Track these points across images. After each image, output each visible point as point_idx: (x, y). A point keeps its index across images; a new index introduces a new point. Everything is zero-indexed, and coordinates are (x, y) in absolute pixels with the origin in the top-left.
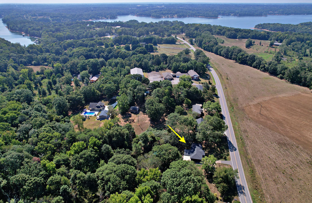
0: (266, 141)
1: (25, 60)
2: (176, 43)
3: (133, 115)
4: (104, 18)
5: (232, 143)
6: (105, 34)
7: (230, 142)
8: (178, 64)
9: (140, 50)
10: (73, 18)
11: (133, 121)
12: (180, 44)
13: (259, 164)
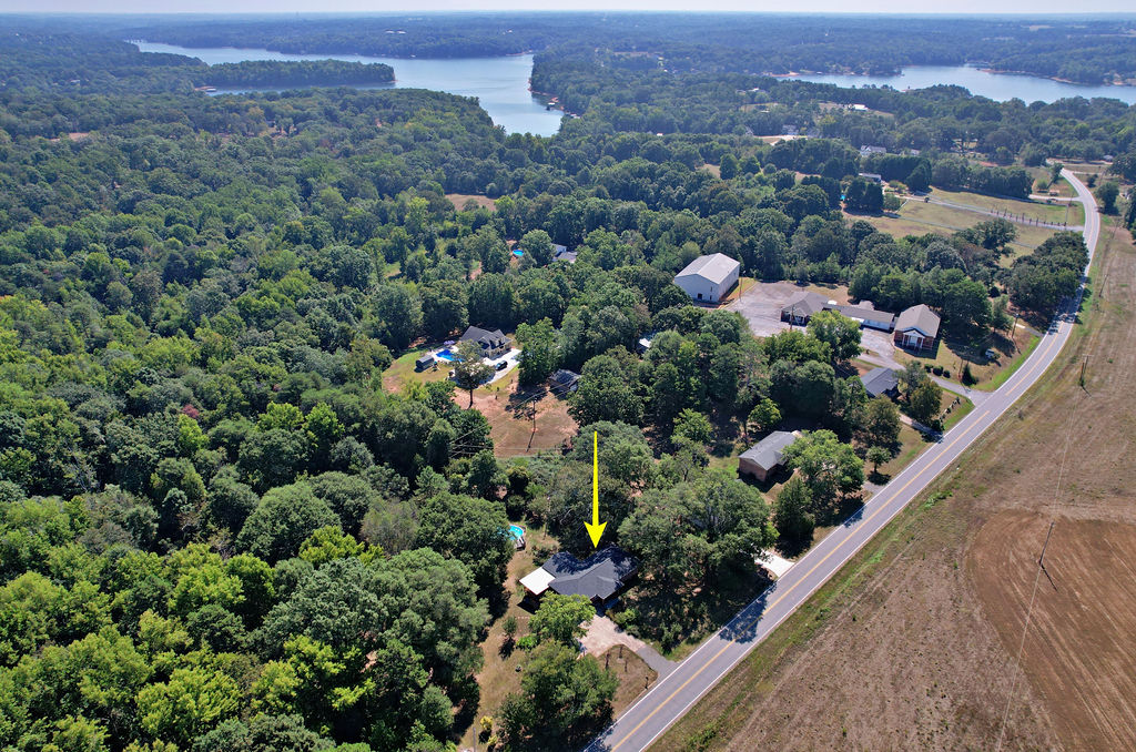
0: (918, 671)
1: (473, 178)
2: (1031, 196)
3: (550, 396)
4: (847, 69)
5: (764, 612)
6: (781, 127)
7: (762, 607)
8: (876, 270)
9: (797, 197)
10: (732, 62)
11: (529, 416)
12: (1049, 202)
13: (769, 730)
